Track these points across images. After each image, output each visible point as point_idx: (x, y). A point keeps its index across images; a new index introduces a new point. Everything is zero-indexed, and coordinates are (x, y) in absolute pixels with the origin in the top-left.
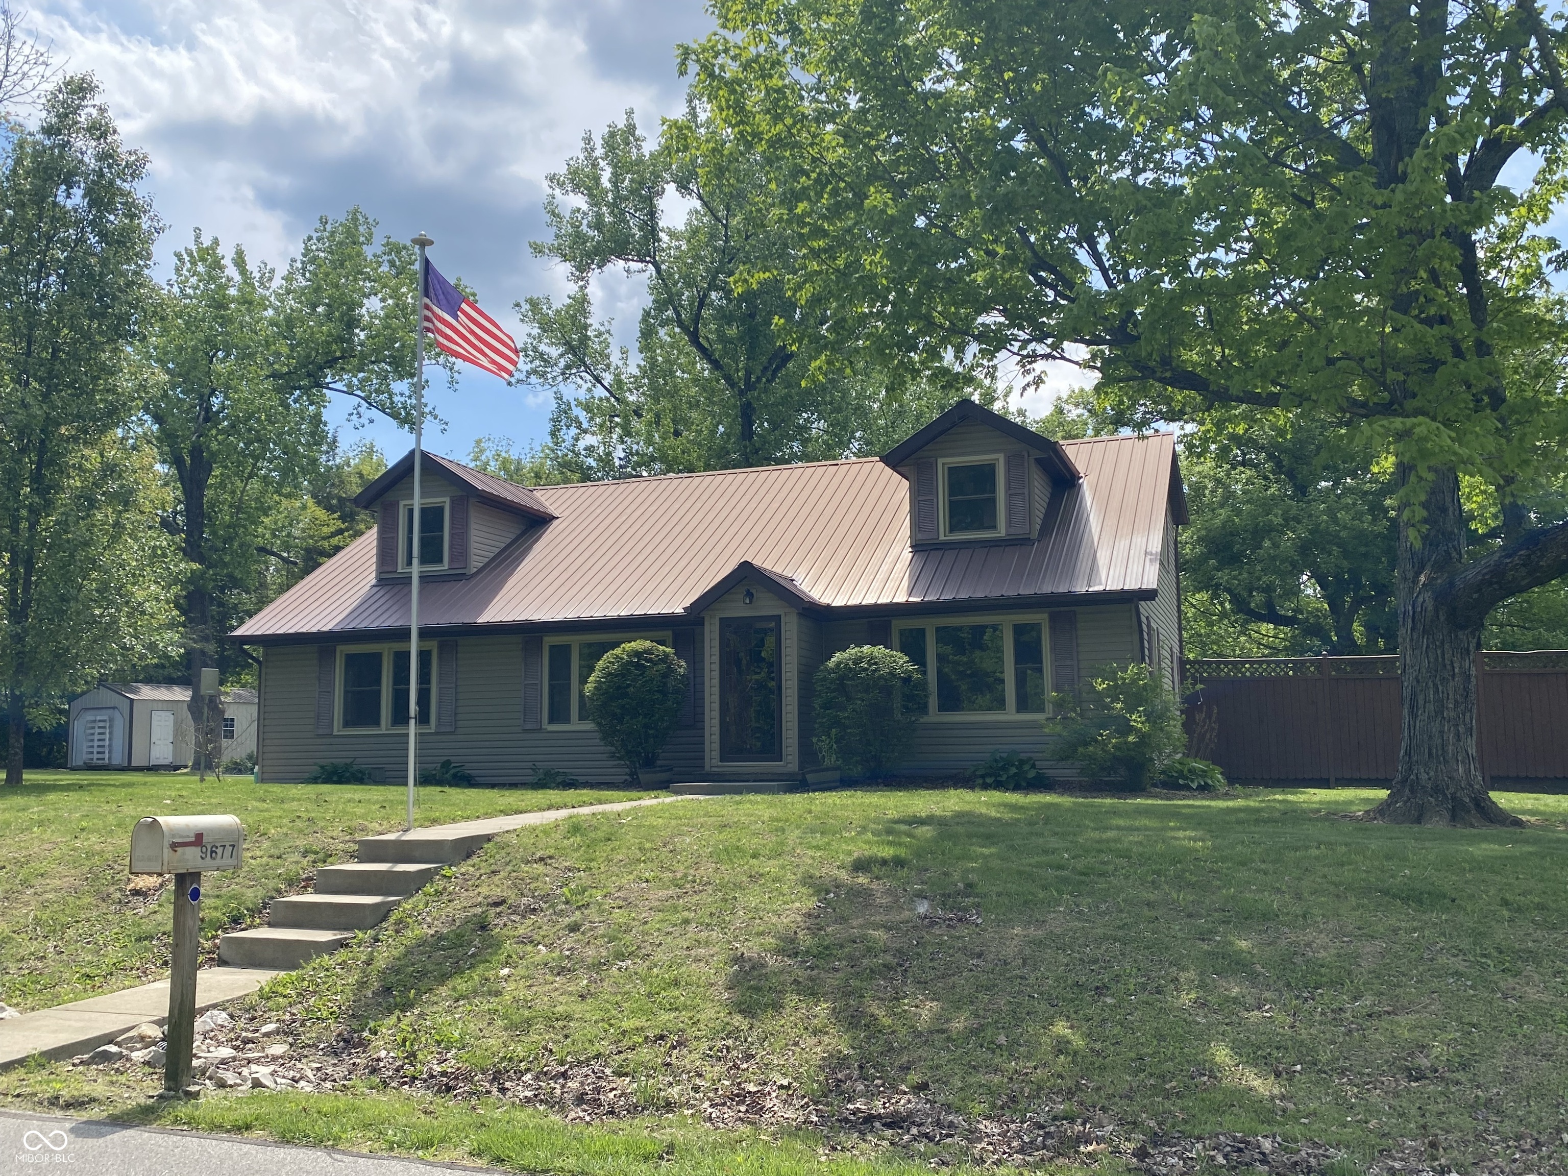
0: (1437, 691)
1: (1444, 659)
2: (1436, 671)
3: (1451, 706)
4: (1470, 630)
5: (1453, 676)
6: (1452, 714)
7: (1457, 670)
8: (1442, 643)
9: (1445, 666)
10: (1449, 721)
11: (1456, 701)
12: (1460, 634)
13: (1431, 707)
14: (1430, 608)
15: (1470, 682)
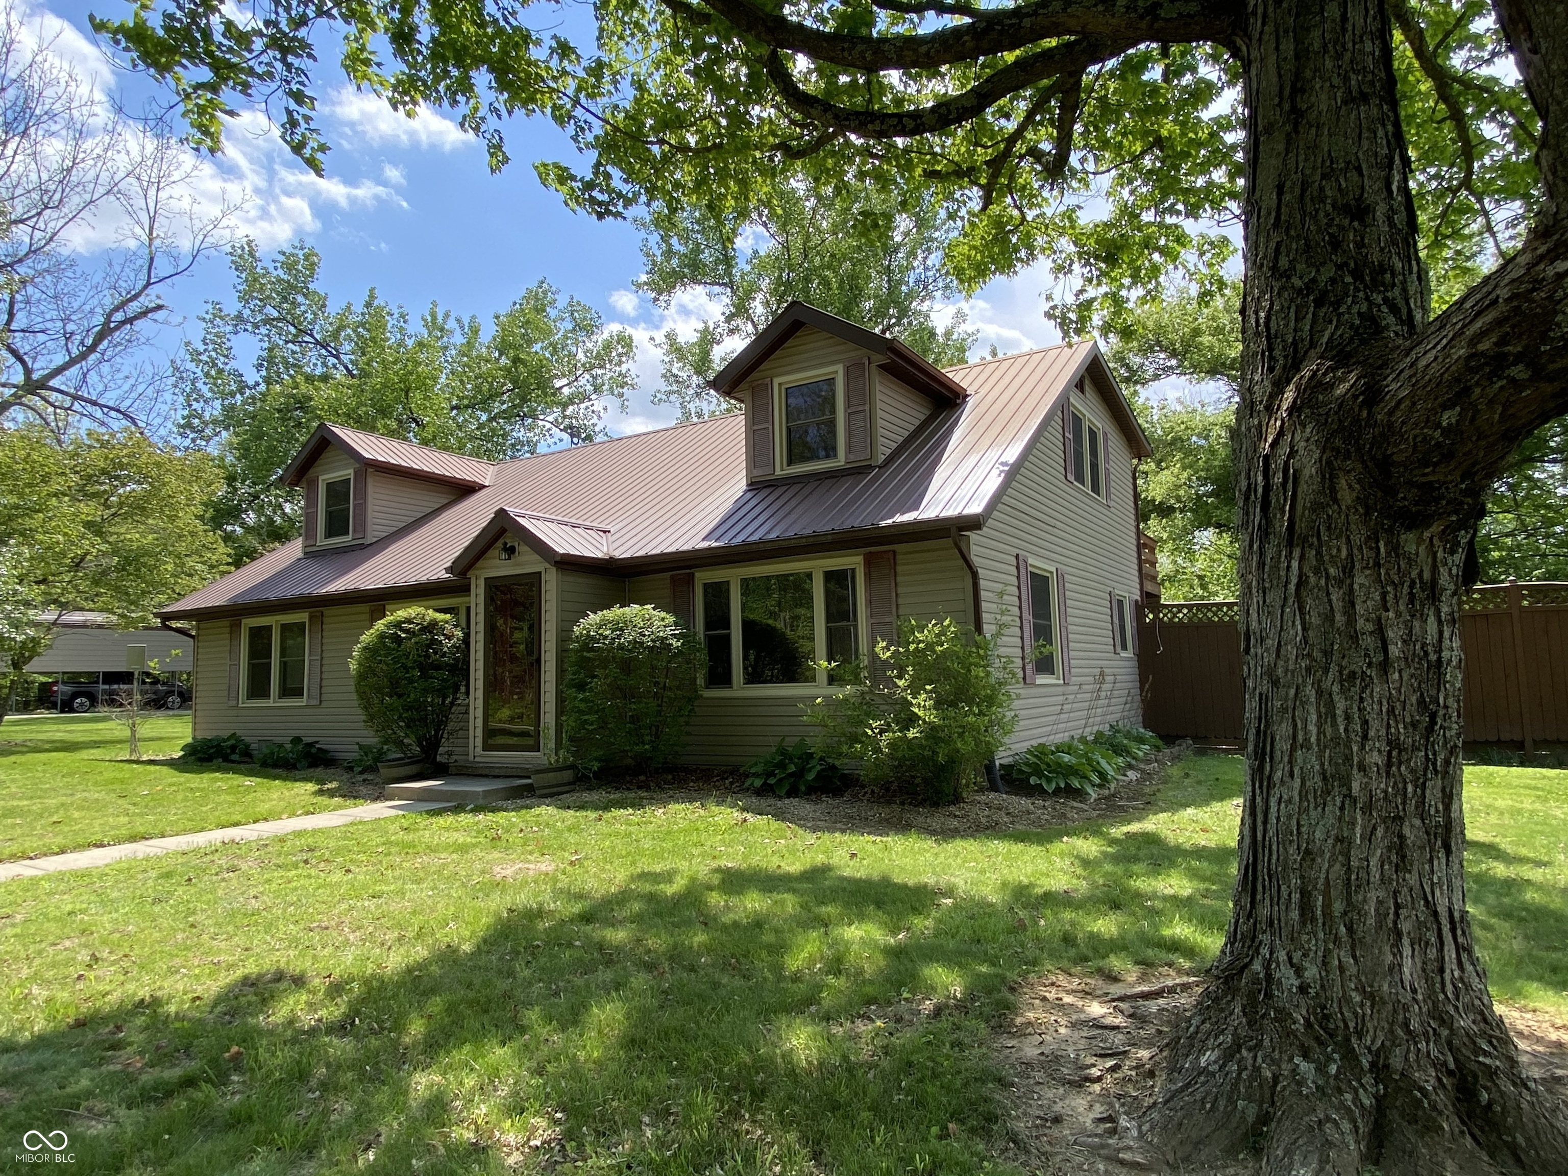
0: (1328, 714)
1: (1351, 620)
2: (1327, 653)
3: (1375, 758)
4: (1436, 528)
5: (1385, 666)
6: (1379, 786)
7: (1395, 651)
8: (1348, 570)
9: (1354, 638)
10: (1368, 809)
11: (1393, 744)
12: (1409, 541)
13: (1309, 760)
14: (1310, 470)
15: (1440, 681)
